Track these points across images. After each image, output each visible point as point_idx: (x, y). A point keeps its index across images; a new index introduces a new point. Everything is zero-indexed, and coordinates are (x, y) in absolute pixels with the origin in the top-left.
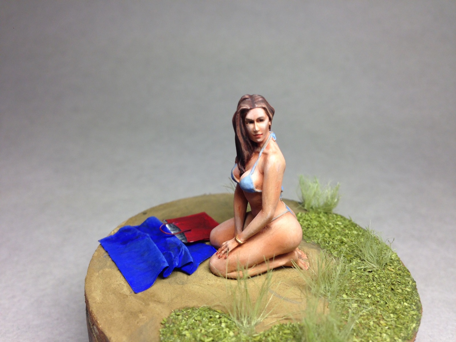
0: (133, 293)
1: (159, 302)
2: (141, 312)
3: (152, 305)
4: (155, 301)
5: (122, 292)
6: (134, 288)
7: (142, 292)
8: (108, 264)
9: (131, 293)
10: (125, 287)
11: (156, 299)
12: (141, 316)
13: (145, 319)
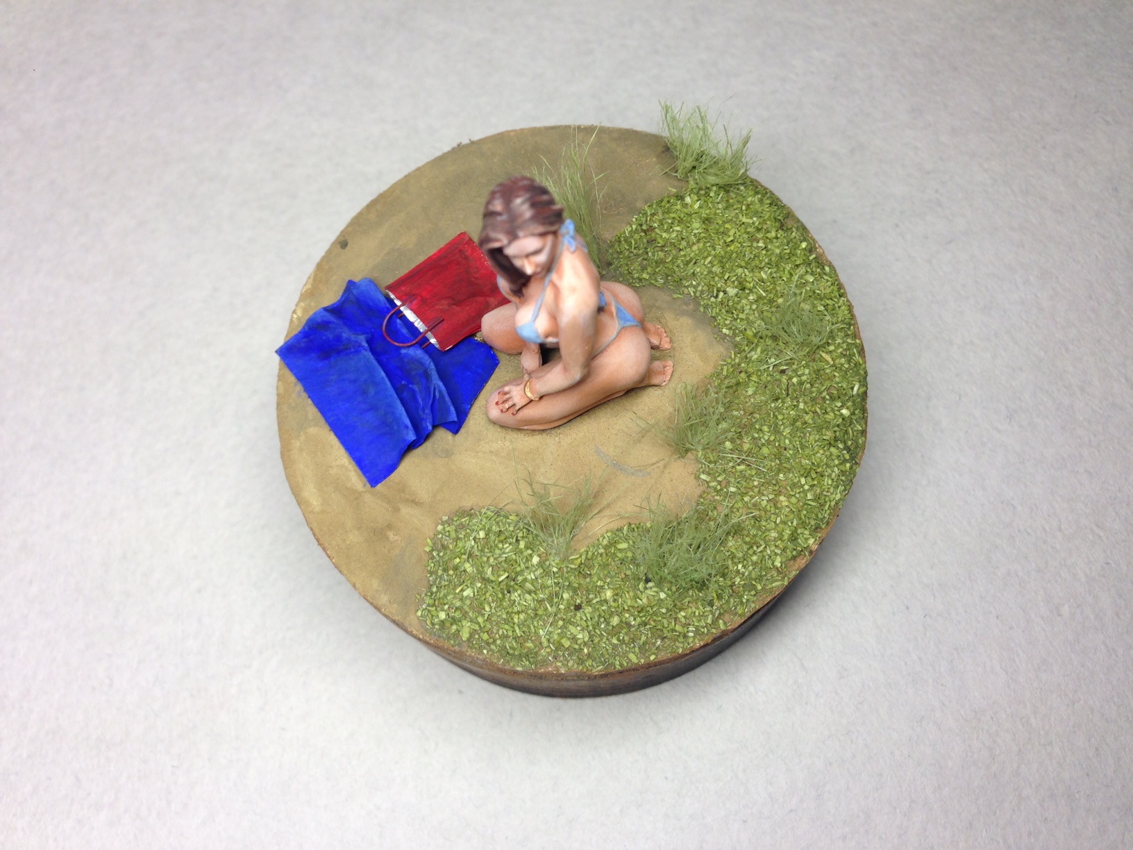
0: (368, 485)
1: (415, 502)
2: (389, 527)
3: (405, 510)
4: (407, 500)
5: (349, 485)
6: (368, 475)
7: (383, 482)
8: (310, 417)
9: (365, 486)
10: (353, 473)
11: (408, 496)
12: (391, 535)
13: (399, 542)
